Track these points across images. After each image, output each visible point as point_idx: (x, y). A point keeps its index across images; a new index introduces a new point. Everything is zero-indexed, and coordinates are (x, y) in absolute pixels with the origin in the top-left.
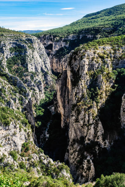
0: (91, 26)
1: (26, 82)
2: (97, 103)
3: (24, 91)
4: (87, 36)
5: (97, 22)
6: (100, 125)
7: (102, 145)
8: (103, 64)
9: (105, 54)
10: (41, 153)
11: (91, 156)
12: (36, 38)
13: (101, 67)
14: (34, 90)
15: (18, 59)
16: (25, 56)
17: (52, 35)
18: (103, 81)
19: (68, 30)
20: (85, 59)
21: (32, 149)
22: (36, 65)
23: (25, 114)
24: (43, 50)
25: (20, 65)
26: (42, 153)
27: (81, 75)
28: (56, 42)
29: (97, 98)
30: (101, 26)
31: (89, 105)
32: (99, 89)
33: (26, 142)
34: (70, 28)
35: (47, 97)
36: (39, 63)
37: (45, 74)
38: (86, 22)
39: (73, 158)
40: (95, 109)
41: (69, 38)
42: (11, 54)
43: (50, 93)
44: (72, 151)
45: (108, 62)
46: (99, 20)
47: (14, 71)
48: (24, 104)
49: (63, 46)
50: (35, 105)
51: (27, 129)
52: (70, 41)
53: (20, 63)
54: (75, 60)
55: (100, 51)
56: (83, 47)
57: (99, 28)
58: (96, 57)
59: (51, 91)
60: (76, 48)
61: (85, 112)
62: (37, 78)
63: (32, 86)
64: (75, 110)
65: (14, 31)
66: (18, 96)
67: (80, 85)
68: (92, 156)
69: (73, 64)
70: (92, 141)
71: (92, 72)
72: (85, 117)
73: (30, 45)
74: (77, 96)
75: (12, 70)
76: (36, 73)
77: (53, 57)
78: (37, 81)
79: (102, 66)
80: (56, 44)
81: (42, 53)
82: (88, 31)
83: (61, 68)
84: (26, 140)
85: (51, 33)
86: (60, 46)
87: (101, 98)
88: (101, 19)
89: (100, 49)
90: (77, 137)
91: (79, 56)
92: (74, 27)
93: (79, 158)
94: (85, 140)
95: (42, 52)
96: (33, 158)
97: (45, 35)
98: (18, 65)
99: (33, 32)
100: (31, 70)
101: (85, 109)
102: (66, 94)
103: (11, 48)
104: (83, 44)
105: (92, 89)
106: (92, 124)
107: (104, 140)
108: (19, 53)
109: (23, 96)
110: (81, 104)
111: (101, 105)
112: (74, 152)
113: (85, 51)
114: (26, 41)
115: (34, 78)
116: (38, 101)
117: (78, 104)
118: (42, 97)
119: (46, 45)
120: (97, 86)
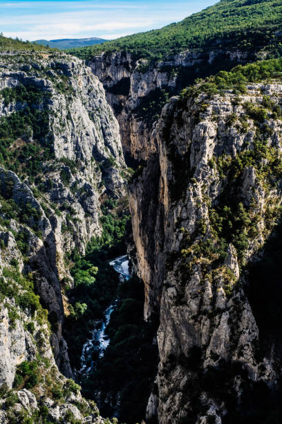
0: (242, 24)
1: (47, 187)
2: (240, 248)
3: (34, 212)
4: (229, 54)
5: (259, 13)
6: (247, 315)
7: (252, 373)
8: (260, 136)
9: (266, 106)
10: (72, 393)
11: (219, 404)
12: (81, 61)
13: (253, 144)
14: (72, 212)
15: (26, 121)
16: (46, 114)
17: (129, 52)
18: (258, 184)
19: (174, 39)
20: (207, 122)
21: (47, 381)
22: (79, 140)
23: (34, 280)
24: (99, 95)
25: (31, 139)
26: (76, 394)
27: (194, 169)
28: (140, 72)
29: (241, 235)
30: (272, 26)
31: (217, 256)
32: (247, 208)
33: (29, 359)
34: (181, 31)
35: (109, 231)
36: (87, 135)
37: (104, 164)
38: (228, 13)
39: (169, 410)
40: (232, 266)
41: (179, 61)
42: (6, 109)
43: (118, 221)
44: (166, 389)
45: (276, 129)
46: (265, 9)
47: (15, 155)
48: (32, 250)
49: (159, 83)
50: (72, 256)
51: (36, 323)
52: (181, 69)
53: (32, 134)
54: (181, 123)
55: (250, 97)
56: (201, 88)
57: (265, 30)
58: (239, 115)
59: (120, 215)
60: (185, 90)
61: (204, 276)
62: (80, 176)
63: (64, 198)
64: (175, 267)
65: (17, 42)
66: (14, 227)
67: (191, 197)
68: (223, 404)
69: (174, 137)
70: (223, 360)
71: (227, 160)
72: (203, 290)
73: (61, 80)
74: (183, 229)
75: (8, 152)
76: (77, 161)
77: (130, 116)
78: (80, 186)
79: (258, 141)
80: (139, 80)
81: (97, 104)
82: (231, 40)
83: (152, 147)
84: (29, 353)
85: (125, 46)
86: (150, 85)
87: (252, 235)
88: (274, 6)
89: (254, 91)
90: (180, 347)
91: (191, 113)
92: (193, 30)
93: (186, 410)
94: (202, 358)
95: (97, 101)
96: (19, 402)
97: (108, 54)
98: (26, 139)
99: (80, 43)
100: (64, 153)
101: (203, 265)
102: (158, 222)
103: (7, 89)
104: (203, 79)
105: (226, 208)
106: (224, 311)
107: (258, 357)
108: (29, 105)
109: (28, 228)
110: (192, 251)
111: (252, 255)
112: (172, 392)
113: (206, 98)
114: (51, 70)
115: (70, 177)
116: (82, 244)
117: (183, 251)
118: (92, 230)
119: (112, 82)
120: (242, 200)
